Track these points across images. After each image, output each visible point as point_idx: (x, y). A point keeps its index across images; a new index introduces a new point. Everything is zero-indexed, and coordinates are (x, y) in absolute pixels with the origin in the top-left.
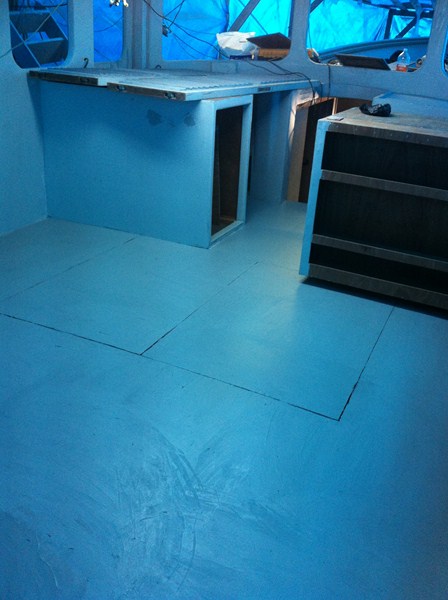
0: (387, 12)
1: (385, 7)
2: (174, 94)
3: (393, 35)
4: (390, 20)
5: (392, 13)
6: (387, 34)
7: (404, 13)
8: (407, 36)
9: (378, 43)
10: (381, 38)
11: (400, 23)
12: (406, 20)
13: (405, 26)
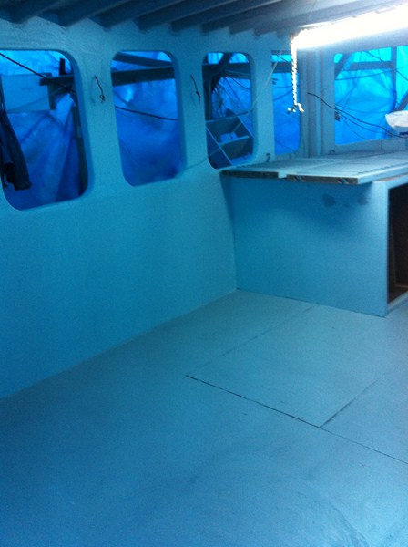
2: (347, 179)
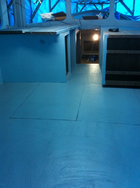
0: (76, 4)
1: (75, 2)
3: (79, 11)
4: (77, 6)
5: (77, 4)
6: (77, 11)
7: (81, 4)
8: (83, 10)
9: (75, 14)
10: (75, 12)
11: (80, 7)
12: (82, 6)
13: (82, 7)
